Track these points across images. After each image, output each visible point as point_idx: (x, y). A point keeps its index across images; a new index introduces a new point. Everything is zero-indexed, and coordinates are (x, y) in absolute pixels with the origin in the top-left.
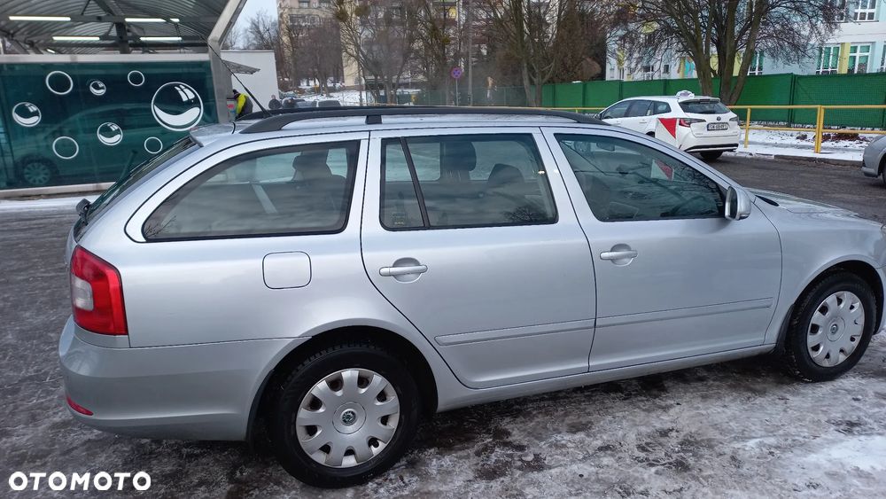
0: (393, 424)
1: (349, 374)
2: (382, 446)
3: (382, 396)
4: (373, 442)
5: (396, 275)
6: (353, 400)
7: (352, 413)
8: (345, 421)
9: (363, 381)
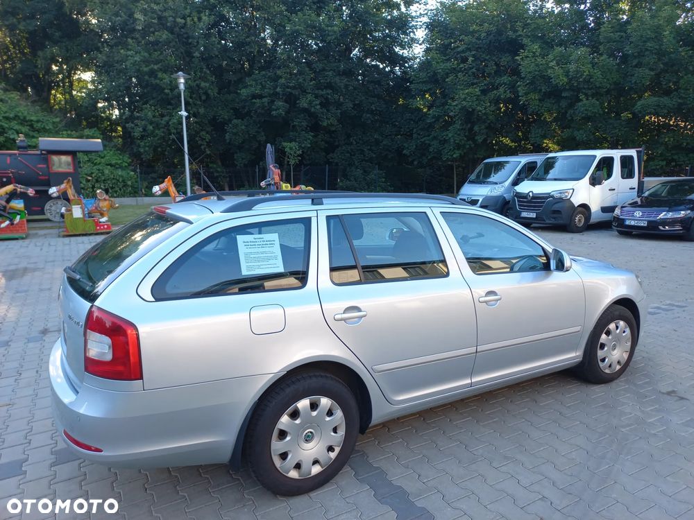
0: (342, 432)
1: (303, 404)
2: (337, 450)
3: (330, 413)
4: (331, 449)
5: (344, 320)
6: (310, 422)
7: (311, 432)
8: (306, 440)
9: (314, 406)
